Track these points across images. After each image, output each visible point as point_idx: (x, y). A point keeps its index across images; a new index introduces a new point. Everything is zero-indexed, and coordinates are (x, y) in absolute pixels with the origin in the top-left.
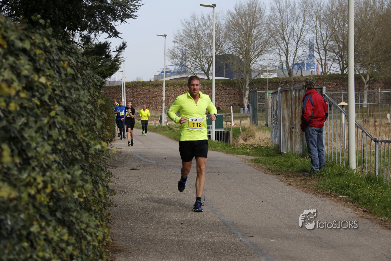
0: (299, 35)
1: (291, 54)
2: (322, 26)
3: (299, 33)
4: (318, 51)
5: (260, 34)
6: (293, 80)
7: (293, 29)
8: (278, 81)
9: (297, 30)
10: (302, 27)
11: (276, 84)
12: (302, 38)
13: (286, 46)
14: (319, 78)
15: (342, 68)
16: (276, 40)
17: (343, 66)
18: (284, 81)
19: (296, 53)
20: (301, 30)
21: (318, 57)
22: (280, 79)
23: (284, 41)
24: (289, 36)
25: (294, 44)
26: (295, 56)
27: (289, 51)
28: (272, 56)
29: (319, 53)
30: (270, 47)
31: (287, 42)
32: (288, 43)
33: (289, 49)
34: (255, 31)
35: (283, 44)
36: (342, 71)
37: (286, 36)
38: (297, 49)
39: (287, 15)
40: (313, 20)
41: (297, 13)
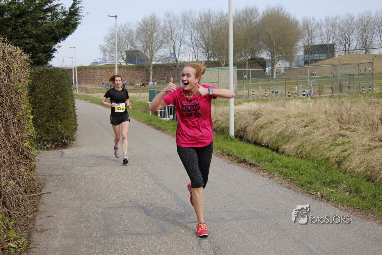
0: (181, 37)
1: (177, 48)
2: (194, 32)
3: (182, 36)
4: (193, 47)
5: (158, 36)
7: (178, 33)
8: (170, 65)
9: (180, 34)
10: (184, 32)
12: (183, 39)
13: (174, 44)
16: (168, 40)
18: (174, 65)
20: (183, 34)
21: (193, 51)
22: (171, 64)
25: (179, 43)
26: (179, 50)
28: (166, 50)
29: (193, 48)
30: (165, 44)
31: (174, 41)
32: (175, 42)
33: (176, 45)
34: (155, 35)
35: (171, 43)
37: (173, 38)
38: (180, 45)
39: (174, 25)
40: (189, 28)
41: (180, 24)
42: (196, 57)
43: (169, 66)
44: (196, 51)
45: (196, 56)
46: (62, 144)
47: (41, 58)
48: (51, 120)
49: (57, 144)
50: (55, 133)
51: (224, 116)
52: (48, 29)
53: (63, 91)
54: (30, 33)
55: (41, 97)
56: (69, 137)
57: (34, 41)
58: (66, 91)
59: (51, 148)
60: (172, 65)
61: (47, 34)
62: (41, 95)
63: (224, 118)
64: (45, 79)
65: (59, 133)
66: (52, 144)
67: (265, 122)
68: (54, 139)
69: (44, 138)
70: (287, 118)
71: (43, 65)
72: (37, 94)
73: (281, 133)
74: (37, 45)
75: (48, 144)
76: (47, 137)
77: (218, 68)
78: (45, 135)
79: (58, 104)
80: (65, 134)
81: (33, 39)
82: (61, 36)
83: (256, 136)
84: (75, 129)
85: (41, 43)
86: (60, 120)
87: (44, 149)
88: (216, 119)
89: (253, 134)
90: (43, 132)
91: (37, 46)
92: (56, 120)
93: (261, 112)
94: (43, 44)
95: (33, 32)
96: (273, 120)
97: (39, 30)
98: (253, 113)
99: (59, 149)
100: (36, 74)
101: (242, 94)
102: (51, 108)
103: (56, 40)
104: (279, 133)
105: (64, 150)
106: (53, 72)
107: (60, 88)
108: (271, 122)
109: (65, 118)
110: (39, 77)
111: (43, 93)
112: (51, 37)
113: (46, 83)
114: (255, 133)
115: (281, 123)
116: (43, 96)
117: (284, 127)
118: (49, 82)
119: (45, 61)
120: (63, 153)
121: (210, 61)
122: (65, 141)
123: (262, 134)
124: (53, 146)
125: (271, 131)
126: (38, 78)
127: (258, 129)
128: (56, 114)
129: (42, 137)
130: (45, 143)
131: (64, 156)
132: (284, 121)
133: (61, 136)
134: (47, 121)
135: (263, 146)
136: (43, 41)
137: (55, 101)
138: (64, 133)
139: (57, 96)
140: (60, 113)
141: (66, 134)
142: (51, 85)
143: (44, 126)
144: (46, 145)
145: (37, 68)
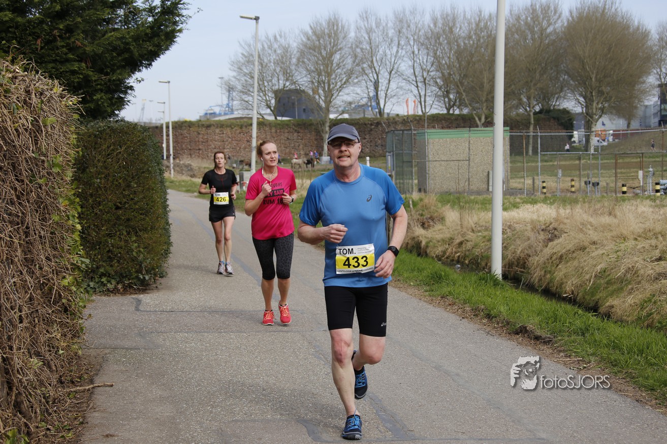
0: (392, 63)
2: (420, 52)
3: (393, 60)
4: (415, 84)
5: (343, 61)
6: (386, 121)
7: (385, 55)
8: (367, 122)
9: (390, 57)
10: (397, 52)
12: (396, 66)
13: (376, 77)
14: (420, 119)
16: (363, 69)
17: (449, 104)
18: (375, 121)
19: (388, 87)
20: (396, 57)
21: (417, 92)
22: (369, 120)
23: (373, 70)
24: (379, 64)
26: (387, 90)
27: (380, 84)
28: (358, 90)
29: (417, 87)
30: (357, 78)
31: (377, 70)
32: (379, 73)
33: (380, 80)
35: (371, 75)
36: (448, 110)
37: (375, 64)
38: (389, 81)
40: (410, 44)
41: (390, 35)
42: (423, 107)
43: (365, 124)
44: (423, 93)
45: (423, 104)
46: (139, 282)
47: (100, 103)
48: (118, 233)
49: (128, 282)
50: (125, 260)
51: (479, 231)
52: (119, 43)
53: (143, 172)
54: (81, 51)
55: (98, 185)
56: (153, 269)
57: (87, 67)
58: (150, 172)
59: (115, 291)
60: (370, 122)
61: (115, 54)
62: (99, 180)
63: (480, 236)
64: (108, 147)
65: (134, 260)
66: (118, 283)
67: (570, 246)
68: (123, 272)
69: (102, 270)
70: (618, 241)
71: (104, 118)
72: (90, 177)
73: (605, 271)
74: (94, 76)
75: (109, 282)
76: (109, 269)
77: (470, 131)
78: (104, 264)
79: (132, 199)
80: (146, 262)
81: (86, 64)
82: (143, 57)
83: (548, 276)
84: (167, 252)
85: (101, 71)
86: (137, 232)
87: (100, 292)
88: (463, 237)
89: (543, 273)
90: (99, 257)
91: (93, 79)
92: (128, 233)
93: (562, 226)
94: (107, 74)
95: (87, 49)
96: (586, 244)
97: (98, 45)
98: (543, 227)
99: (131, 294)
100: (90, 136)
101: (520, 186)
102: (117, 208)
103: (134, 65)
104: (599, 273)
105: (142, 296)
106: (126, 133)
107: (139, 166)
108: (583, 249)
109: (146, 228)
110: (96, 143)
111: (103, 176)
112: (122, 60)
113: (108, 155)
114: (545, 272)
115: (604, 251)
116: (103, 181)
117: (610, 258)
118: (115, 154)
119: (109, 110)
120: (139, 302)
121: (453, 114)
122: (144, 278)
123: (561, 274)
124: (120, 286)
125: (582, 267)
126: (94, 144)
127: (554, 262)
128: (128, 220)
129: (98, 268)
130: (104, 280)
131: (141, 308)
132: (611, 246)
133: (138, 267)
134: (109, 234)
135: (564, 299)
136: (107, 67)
137: (126, 193)
138: (144, 259)
139: (130, 182)
140: (136, 217)
141: (148, 261)
142: (119, 159)
143: (103, 245)
144: (105, 285)
145: (92, 124)
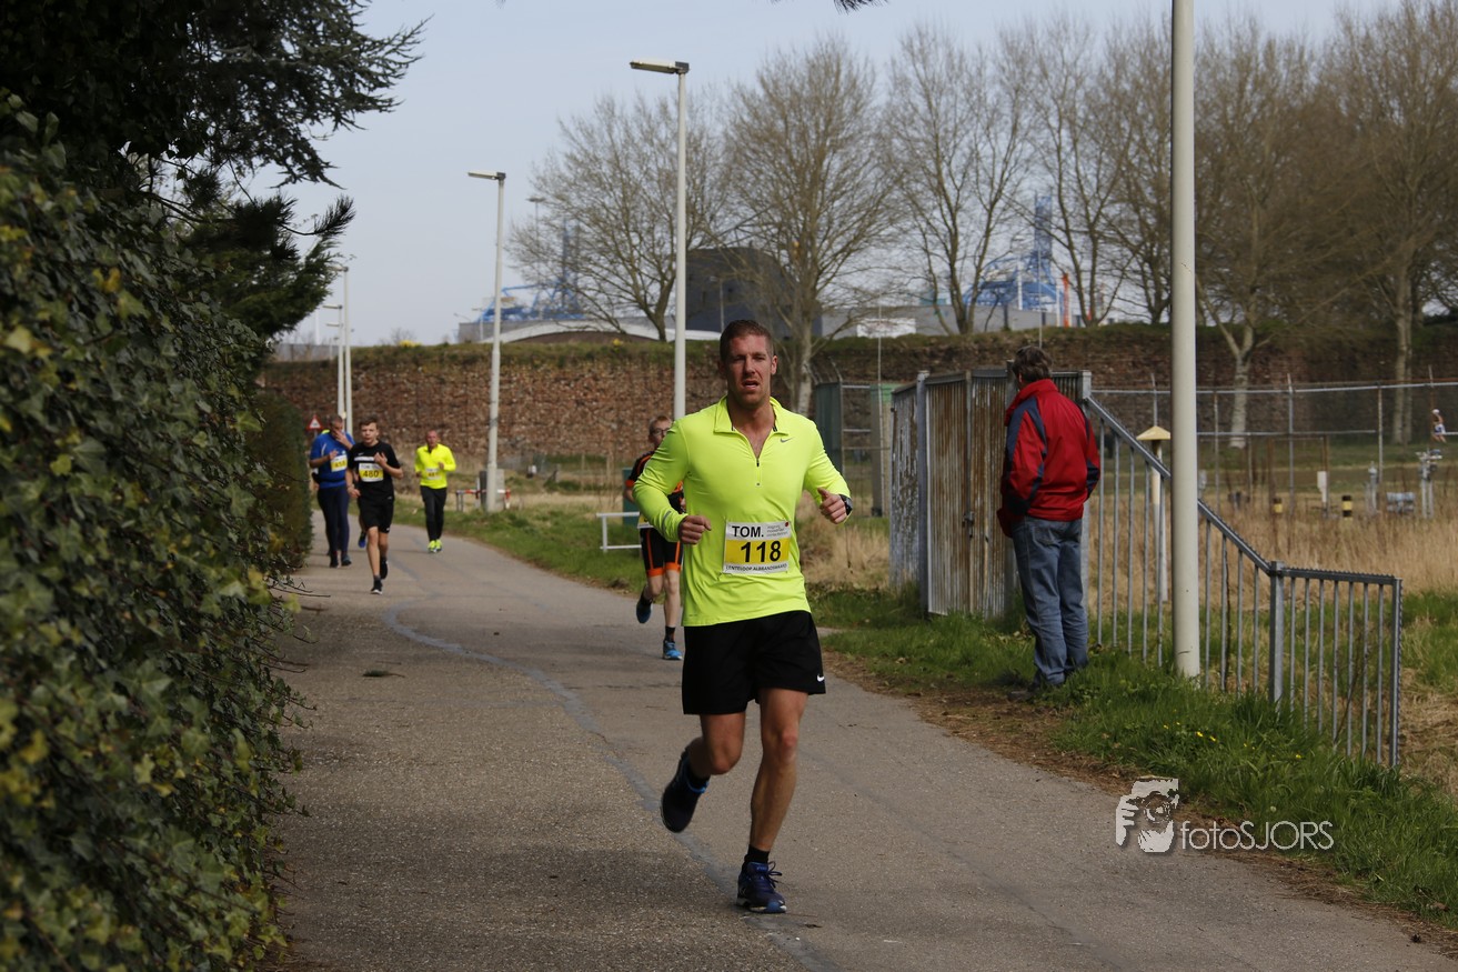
0: (997, 180)
1: (968, 247)
2: (1080, 147)
3: (998, 170)
4: (1065, 240)
5: (856, 174)
6: (976, 347)
7: (974, 156)
8: (919, 349)
9: (990, 160)
10: (1010, 150)
11: (912, 359)
12: (1006, 190)
13: (948, 218)
14: (1071, 340)
15: (1153, 302)
16: (912, 198)
17: (1158, 296)
18: (942, 347)
19: (985, 247)
20: (1006, 162)
21: (1068, 261)
22: (925, 341)
23: (943, 201)
24: (958, 184)
25: (980, 213)
26: (982, 258)
27: (960, 238)
28: (897, 254)
29: (1070, 247)
30: (892, 222)
31: (953, 203)
32: (958, 208)
33: (960, 229)
34: (834, 163)
35: (937, 214)
36: (1155, 312)
37: (948, 185)
38: (988, 230)
39: (953, 106)
40: (1049, 126)
41: (991, 99)
43: (916, 355)
44: (1086, 264)
45: (1087, 297)
